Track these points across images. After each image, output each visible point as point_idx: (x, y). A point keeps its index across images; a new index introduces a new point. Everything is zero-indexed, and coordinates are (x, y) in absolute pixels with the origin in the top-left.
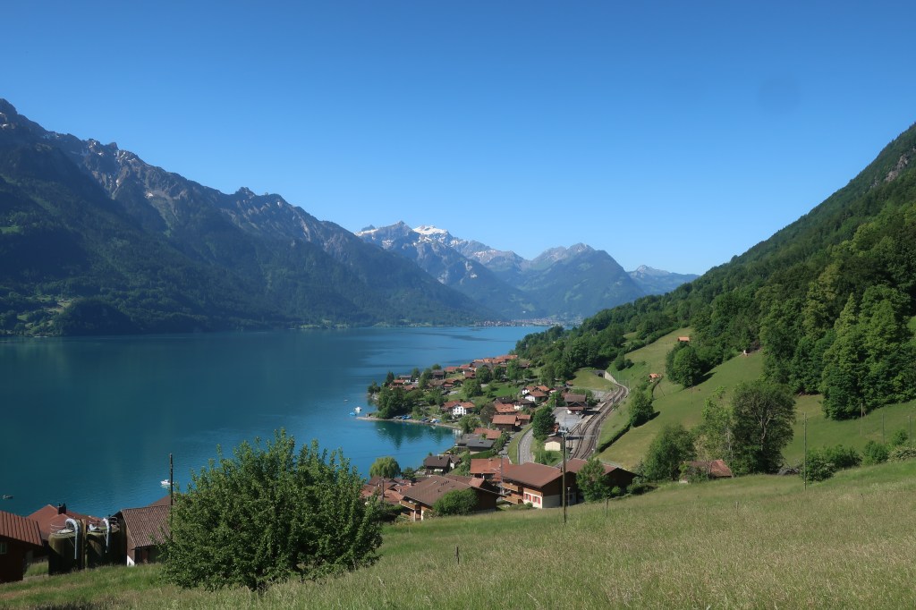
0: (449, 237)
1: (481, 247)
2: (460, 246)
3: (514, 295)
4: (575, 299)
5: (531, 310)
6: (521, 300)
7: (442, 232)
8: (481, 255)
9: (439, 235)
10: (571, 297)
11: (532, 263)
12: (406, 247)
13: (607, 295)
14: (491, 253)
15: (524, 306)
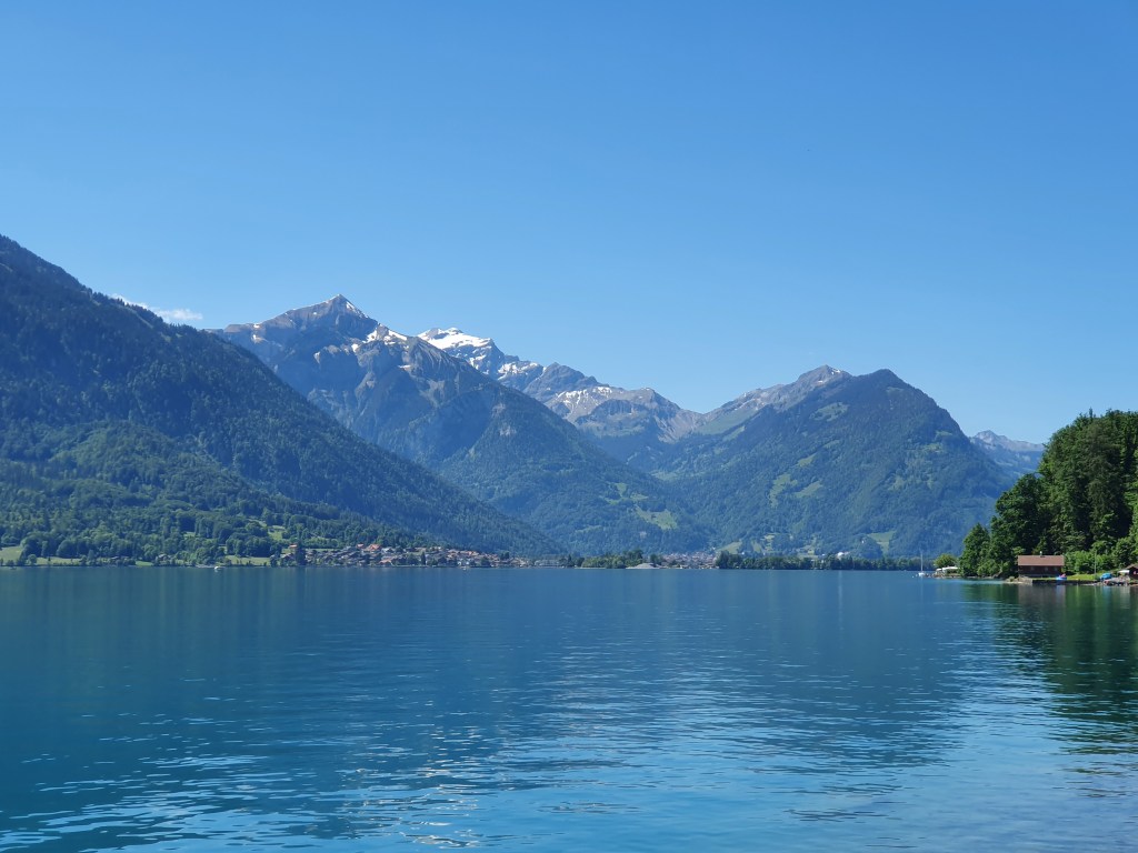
0: (496, 356)
1: (574, 379)
2: (521, 379)
3: (622, 487)
4: (799, 495)
5: (664, 527)
6: (637, 498)
7: (477, 342)
8: (574, 399)
9: (469, 350)
10: (791, 490)
11: (701, 419)
12: (325, 355)
13: (899, 482)
14: (597, 396)
15: (646, 516)
